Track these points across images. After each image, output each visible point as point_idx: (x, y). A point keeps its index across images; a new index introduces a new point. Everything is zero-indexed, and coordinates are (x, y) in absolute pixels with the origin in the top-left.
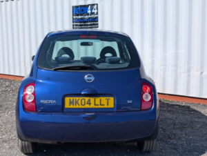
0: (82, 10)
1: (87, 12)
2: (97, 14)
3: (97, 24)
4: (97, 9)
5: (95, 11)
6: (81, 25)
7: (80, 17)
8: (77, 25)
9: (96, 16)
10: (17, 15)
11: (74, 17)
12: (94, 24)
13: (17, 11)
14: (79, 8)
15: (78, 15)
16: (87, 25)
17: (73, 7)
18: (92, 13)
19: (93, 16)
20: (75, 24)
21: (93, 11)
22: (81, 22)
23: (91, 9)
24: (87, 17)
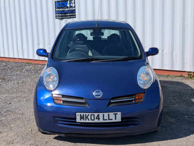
0: (63, 4)
1: (66, 6)
2: (75, 7)
3: (75, 15)
4: (75, 3)
5: (73, 5)
6: (62, 16)
7: (61, 10)
8: (59, 16)
9: (74, 9)
10: (10, 8)
11: (57, 10)
12: (72, 15)
13: (9, 5)
14: (60, 3)
15: (59, 8)
16: (67, 16)
17: (55, 1)
18: (71, 7)
19: (71, 9)
20: (57, 15)
21: (71, 5)
22: (62, 14)
23: (70, 4)
24: (66, 9)
